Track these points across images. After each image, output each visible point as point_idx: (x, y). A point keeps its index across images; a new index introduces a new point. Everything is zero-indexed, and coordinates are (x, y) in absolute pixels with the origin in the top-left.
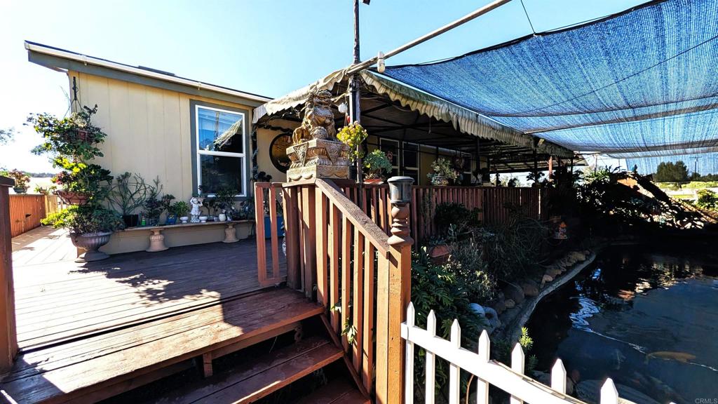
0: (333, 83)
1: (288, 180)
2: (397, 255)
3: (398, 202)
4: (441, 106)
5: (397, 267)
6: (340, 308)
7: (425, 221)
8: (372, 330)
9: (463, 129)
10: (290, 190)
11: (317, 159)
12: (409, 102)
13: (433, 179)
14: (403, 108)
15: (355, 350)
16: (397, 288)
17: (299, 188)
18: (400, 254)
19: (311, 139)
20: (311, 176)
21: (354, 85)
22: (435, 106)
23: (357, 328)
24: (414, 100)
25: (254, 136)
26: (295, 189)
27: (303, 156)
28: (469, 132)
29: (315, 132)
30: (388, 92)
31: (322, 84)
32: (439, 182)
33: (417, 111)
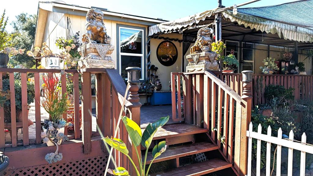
0: (205, 17)
1: (187, 71)
2: (245, 103)
3: (246, 81)
4: (270, 24)
5: (245, 108)
6: (216, 129)
7: (257, 95)
8: (233, 136)
9: (286, 37)
10: (188, 76)
11: (204, 61)
12: (250, 25)
13: (264, 70)
14: (246, 28)
15: (224, 146)
16: (245, 116)
17: (193, 75)
18: (247, 102)
19: (202, 52)
20: (202, 70)
21: (218, 19)
22: (266, 25)
23: (225, 136)
24: (252, 23)
25: (149, 44)
26: (191, 76)
27: (197, 60)
28: (290, 39)
29: (204, 49)
30: (237, 20)
31: (198, 17)
32: (267, 72)
33: (254, 29)
